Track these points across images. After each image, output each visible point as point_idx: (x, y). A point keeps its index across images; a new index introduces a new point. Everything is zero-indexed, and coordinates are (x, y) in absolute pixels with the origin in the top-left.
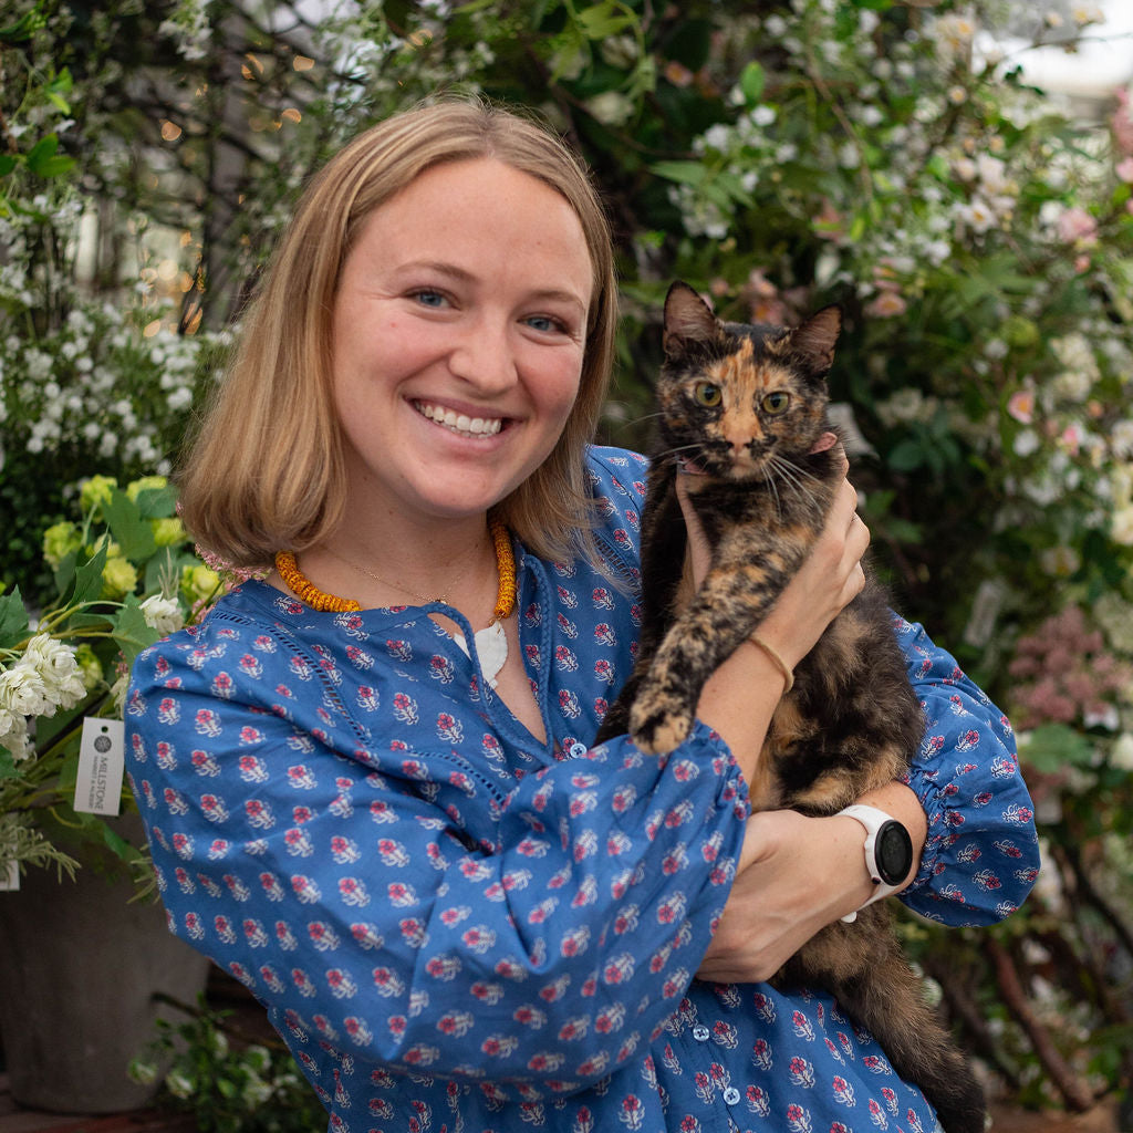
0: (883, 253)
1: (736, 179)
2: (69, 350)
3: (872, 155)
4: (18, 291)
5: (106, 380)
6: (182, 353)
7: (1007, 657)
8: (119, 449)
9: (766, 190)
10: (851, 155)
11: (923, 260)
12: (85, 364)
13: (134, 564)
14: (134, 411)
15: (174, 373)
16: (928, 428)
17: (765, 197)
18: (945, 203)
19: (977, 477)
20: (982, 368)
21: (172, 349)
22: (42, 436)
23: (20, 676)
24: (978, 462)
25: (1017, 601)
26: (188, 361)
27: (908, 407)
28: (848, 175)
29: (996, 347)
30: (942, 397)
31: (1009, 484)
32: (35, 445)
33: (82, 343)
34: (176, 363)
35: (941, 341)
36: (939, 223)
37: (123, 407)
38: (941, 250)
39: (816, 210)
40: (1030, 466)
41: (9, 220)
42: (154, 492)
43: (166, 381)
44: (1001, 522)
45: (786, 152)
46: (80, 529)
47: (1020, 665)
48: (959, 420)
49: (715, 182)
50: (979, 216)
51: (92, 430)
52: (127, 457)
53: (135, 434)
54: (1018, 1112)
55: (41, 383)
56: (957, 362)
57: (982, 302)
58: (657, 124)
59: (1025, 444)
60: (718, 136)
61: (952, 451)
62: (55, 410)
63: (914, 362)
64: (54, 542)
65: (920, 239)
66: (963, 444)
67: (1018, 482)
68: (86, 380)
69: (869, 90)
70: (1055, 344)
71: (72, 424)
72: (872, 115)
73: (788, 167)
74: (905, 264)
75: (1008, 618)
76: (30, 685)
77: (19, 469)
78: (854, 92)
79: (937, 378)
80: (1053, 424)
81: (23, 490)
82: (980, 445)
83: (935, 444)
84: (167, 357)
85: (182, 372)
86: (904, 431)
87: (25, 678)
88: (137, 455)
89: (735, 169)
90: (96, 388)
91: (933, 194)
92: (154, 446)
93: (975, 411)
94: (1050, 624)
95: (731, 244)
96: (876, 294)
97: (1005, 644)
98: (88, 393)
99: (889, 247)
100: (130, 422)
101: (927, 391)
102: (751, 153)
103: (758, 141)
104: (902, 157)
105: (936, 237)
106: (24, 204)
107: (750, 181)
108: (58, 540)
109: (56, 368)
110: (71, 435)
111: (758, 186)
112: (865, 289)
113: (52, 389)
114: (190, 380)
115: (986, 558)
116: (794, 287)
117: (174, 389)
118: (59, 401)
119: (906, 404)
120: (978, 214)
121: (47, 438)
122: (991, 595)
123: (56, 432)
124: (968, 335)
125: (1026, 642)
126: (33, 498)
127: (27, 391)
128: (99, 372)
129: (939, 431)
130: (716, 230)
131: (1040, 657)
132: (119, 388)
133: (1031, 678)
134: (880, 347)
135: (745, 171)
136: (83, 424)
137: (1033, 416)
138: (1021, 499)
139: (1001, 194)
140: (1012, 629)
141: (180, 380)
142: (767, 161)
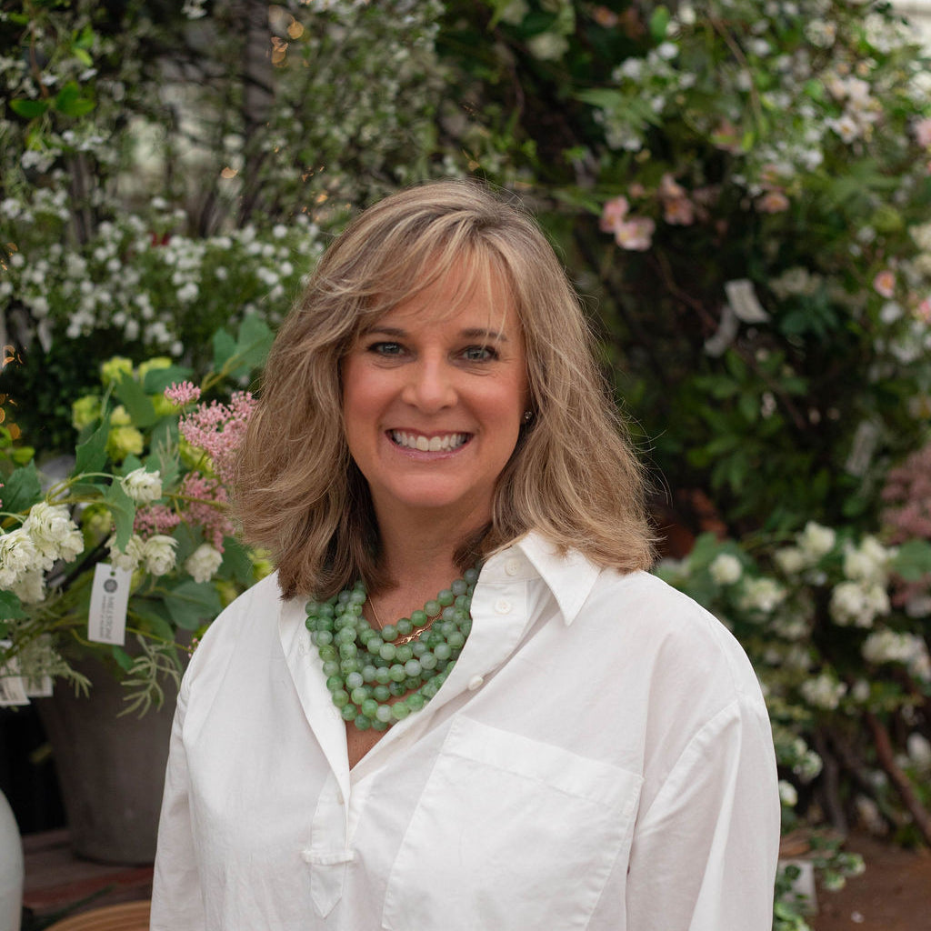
0: (768, 161)
1: (646, 103)
2: (101, 254)
3: (763, 79)
4: (57, 208)
5: (132, 277)
6: (190, 255)
7: (880, 484)
8: (141, 333)
9: (672, 111)
10: (745, 80)
11: (800, 167)
12: (114, 265)
13: (142, 430)
14: (152, 303)
15: (184, 272)
16: (812, 300)
17: (672, 117)
18: (819, 118)
19: (854, 339)
20: (856, 251)
21: (182, 252)
22: (78, 324)
23: (13, 539)
24: (854, 327)
25: (889, 438)
26: (194, 262)
27: (797, 282)
28: (743, 97)
29: (866, 233)
30: (824, 273)
31: (879, 345)
32: (74, 331)
33: (112, 249)
34: (186, 263)
35: (822, 230)
36: (813, 135)
37: (143, 300)
38: (815, 157)
39: (715, 125)
40: (895, 330)
41: (41, 152)
42: (159, 371)
43: (177, 278)
44: (875, 374)
45: (687, 80)
46: (100, 402)
47: (891, 492)
48: (838, 293)
49: (630, 106)
50: (846, 129)
51: (119, 319)
52: (148, 340)
53: (153, 321)
54: (895, 849)
55: (78, 281)
56: (836, 246)
57: (853, 197)
58: (586, 58)
59: (890, 313)
60: (632, 68)
61: (831, 319)
62: (89, 303)
63: (801, 246)
64: (80, 412)
65: (798, 149)
66: (841, 312)
67: (887, 344)
68: (116, 278)
69: (761, 26)
70: (914, 231)
71: (105, 313)
72: (761, 47)
73: (690, 92)
74: (786, 169)
75: (882, 452)
76: (23, 547)
77: (63, 351)
78: (747, 29)
79: (821, 259)
80: (914, 296)
81: (67, 368)
82: (856, 313)
83: (817, 313)
84: (178, 259)
85: (191, 271)
86: (794, 302)
87: (18, 541)
88: (155, 339)
89: (646, 94)
90: (125, 283)
91: (808, 111)
92: (169, 330)
93: (851, 285)
94: (914, 459)
95: (645, 155)
96: (764, 193)
97: (878, 473)
98: (118, 288)
99: (772, 155)
100: (148, 312)
101: (813, 269)
102: (660, 82)
103: (665, 72)
104: (788, 80)
105: (810, 147)
106: (55, 139)
107: (658, 104)
108: (84, 410)
109: (89, 269)
110: (103, 324)
111: (665, 108)
112: (755, 189)
113: (87, 286)
114: (196, 277)
115: (864, 402)
116: (702, 187)
117: (183, 285)
118: (93, 295)
119: (795, 280)
120: (846, 126)
121: (84, 326)
122: (868, 433)
123: (90, 320)
124: (844, 225)
125: (896, 473)
126: (73, 374)
127: (68, 288)
128: (128, 270)
129: (821, 302)
130: (633, 143)
131: (906, 485)
132: (142, 284)
133: (901, 502)
134: (775, 234)
135: (654, 96)
136: (114, 312)
137: (896, 291)
138: (889, 357)
139: (867, 110)
140: (885, 461)
141: (189, 277)
142: (672, 87)
